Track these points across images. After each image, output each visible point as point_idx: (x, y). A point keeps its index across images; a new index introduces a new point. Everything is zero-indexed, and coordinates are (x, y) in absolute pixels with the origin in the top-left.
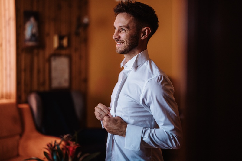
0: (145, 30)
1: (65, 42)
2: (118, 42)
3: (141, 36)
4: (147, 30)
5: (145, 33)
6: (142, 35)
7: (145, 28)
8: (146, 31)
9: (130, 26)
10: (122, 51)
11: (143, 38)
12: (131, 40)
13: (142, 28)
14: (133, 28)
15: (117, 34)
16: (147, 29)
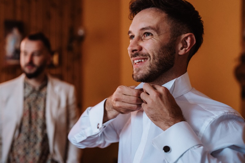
0: (187, 38)
1: (55, 59)
2: (138, 57)
3: (180, 48)
4: (189, 39)
5: (186, 43)
6: (180, 46)
7: (186, 35)
8: (188, 41)
9: (162, 28)
10: (145, 75)
11: (182, 52)
12: (163, 52)
13: (181, 34)
14: (166, 33)
15: (136, 43)
16: (190, 36)
